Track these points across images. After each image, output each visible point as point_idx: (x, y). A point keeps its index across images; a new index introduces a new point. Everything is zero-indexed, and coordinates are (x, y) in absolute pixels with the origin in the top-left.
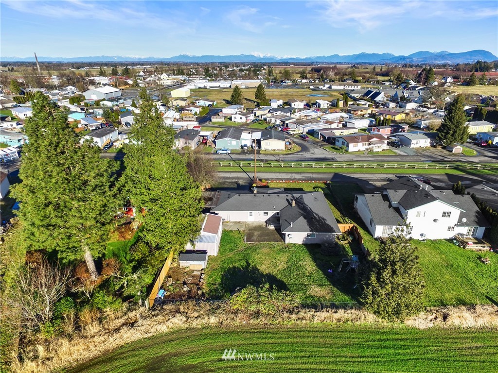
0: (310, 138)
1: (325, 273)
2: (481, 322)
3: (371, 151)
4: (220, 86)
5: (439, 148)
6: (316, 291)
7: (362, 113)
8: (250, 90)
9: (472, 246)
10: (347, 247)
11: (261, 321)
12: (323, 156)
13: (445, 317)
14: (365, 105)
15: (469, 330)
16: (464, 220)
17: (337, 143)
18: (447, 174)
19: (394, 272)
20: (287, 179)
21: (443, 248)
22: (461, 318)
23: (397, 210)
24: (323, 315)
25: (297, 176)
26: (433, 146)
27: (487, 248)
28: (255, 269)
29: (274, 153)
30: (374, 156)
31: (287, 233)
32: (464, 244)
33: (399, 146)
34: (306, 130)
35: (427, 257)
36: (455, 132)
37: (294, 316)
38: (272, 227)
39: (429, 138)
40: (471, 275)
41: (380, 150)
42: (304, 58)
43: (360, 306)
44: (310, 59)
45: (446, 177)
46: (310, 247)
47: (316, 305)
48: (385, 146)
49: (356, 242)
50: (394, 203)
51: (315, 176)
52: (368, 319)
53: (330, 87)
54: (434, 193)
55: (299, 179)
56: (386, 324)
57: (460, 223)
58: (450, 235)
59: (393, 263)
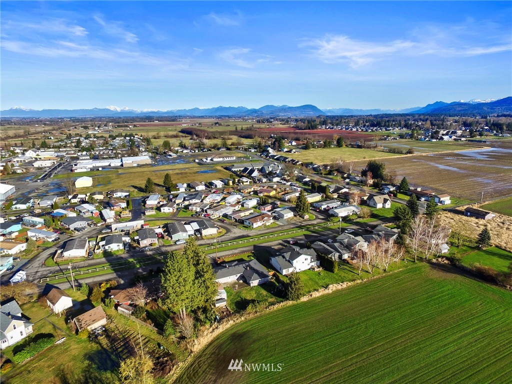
0: (227, 221)
1: (271, 293)
2: (321, 294)
3: (265, 226)
4: (110, 165)
5: (298, 217)
6: (270, 300)
7: (248, 191)
8: (146, 169)
9: (316, 270)
10: (274, 281)
11: (258, 314)
12: (241, 234)
13: (311, 295)
14: (247, 182)
15: (318, 297)
16: (312, 260)
17: (245, 223)
18: (304, 235)
19: (295, 284)
20: (231, 254)
21: (307, 273)
22: (316, 295)
23: (289, 261)
24: (276, 306)
25: (236, 251)
26: (295, 216)
27: (321, 269)
28: (245, 299)
29: (212, 237)
30: (268, 229)
31: (251, 282)
32: (314, 269)
33: (278, 219)
34: (221, 214)
35: (303, 278)
36: (304, 208)
37: (268, 309)
38: (241, 281)
39: (292, 211)
40: (317, 280)
41: (270, 224)
42: (166, 111)
43: (287, 299)
44: (171, 112)
45: (304, 237)
46: (261, 285)
47: (273, 304)
48: (272, 221)
49: (278, 279)
50: (287, 259)
51: (244, 249)
52: (290, 303)
53: (212, 160)
54: (301, 251)
55: (238, 253)
56: (295, 302)
57: (311, 262)
58: (309, 267)
59: (294, 282)
